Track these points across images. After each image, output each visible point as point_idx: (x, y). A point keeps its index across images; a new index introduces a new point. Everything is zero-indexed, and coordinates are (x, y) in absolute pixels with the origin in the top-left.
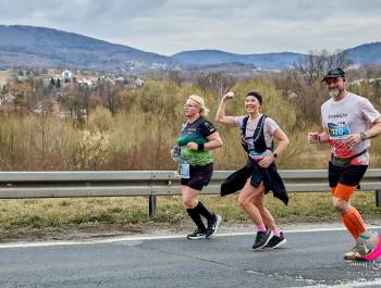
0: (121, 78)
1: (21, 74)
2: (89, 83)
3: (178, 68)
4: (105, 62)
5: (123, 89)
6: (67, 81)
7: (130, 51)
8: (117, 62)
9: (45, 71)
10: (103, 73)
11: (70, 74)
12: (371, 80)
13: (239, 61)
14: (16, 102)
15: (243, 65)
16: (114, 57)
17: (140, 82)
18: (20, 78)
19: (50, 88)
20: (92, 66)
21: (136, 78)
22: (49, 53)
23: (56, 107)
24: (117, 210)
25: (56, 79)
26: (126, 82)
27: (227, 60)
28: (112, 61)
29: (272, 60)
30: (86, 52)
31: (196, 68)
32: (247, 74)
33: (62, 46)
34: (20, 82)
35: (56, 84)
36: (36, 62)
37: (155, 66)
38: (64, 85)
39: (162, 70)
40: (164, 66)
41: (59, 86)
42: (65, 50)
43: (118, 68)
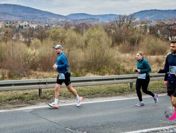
0: (47, 25)
1: (7, 23)
2: (34, 27)
3: (69, 21)
4: (40, 18)
5: (47, 29)
6: (25, 26)
7: (50, 14)
8: (45, 18)
9: (17, 22)
10: (40, 23)
11: (27, 23)
12: (143, 25)
13: (93, 18)
14: (5, 35)
15: (94, 19)
16: (44, 16)
17: (54, 26)
18: (7, 25)
19: (19, 29)
20: (36, 20)
21: (52, 25)
22: (18, 15)
23: (21, 37)
24: (26, 94)
25: (21, 25)
26: (49, 26)
27: (88, 17)
28: (43, 18)
29: (105, 17)
30: (33, 14)
31: (76, 20)
32: (96, 23)
33: (24, 12)
34: (7, 27)
35: (21, 27)
36: (13, 19)
37: (60, 20)
38: (24, 27)
39: (63, 21)
40: (64, 20)
41: (22, 28)
42: (24, 14)
43: (46, 21)
